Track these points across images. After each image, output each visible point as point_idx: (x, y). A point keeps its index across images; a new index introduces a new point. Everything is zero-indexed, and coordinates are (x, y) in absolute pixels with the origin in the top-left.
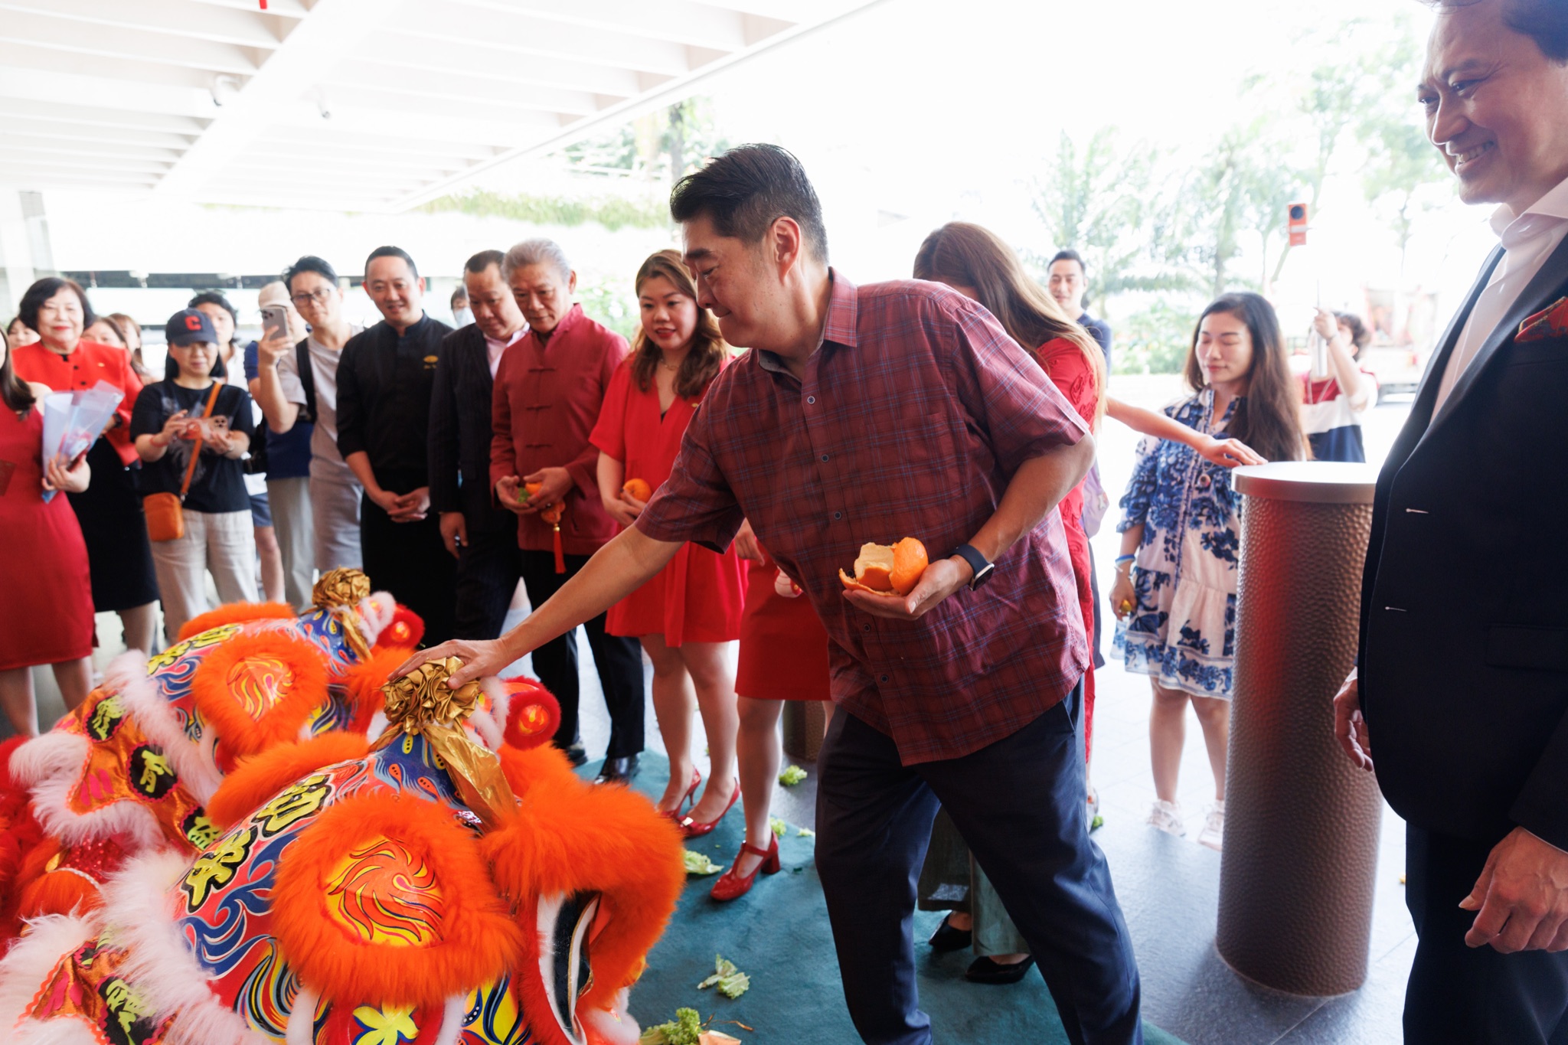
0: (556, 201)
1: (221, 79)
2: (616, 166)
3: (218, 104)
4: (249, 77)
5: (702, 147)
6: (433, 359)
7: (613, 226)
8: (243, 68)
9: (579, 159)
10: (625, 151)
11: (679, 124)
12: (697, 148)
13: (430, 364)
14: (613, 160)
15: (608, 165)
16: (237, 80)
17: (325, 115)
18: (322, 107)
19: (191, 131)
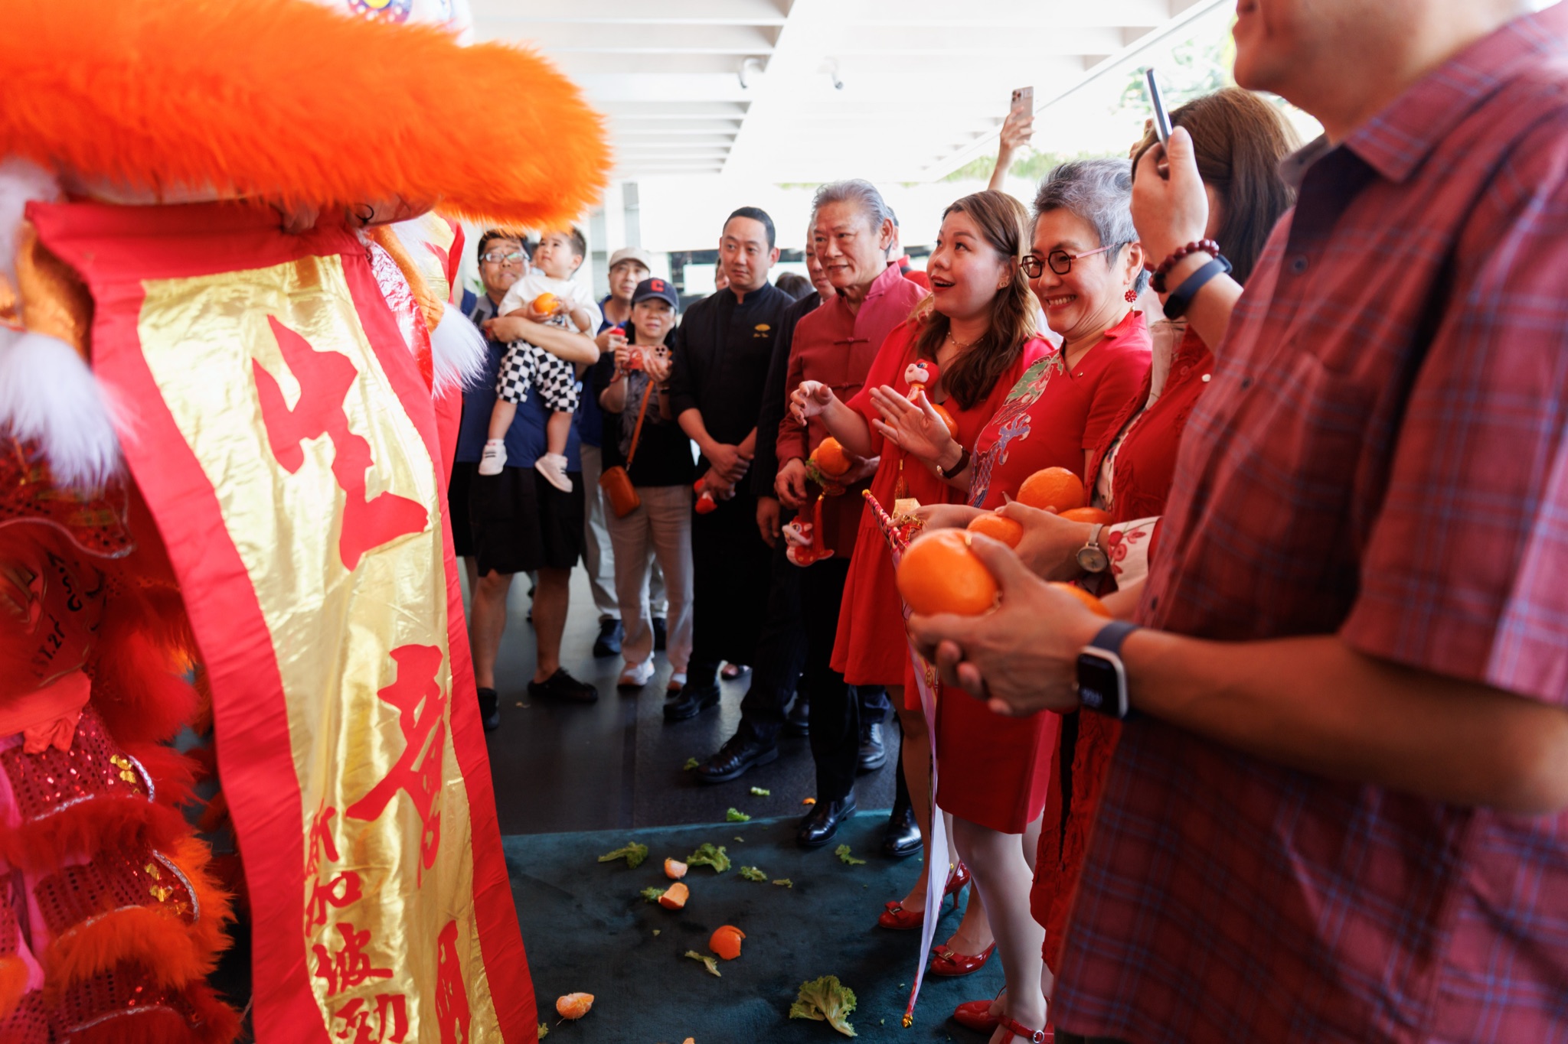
1: (748, 62)
3: (744, 87)
4: (769, 56)
6: (764, 327)
8: (762, 49)
13: (760, 332)
16: (761, 61)
17: (838, 86)
18: (834, 78)
19: (736, 115)
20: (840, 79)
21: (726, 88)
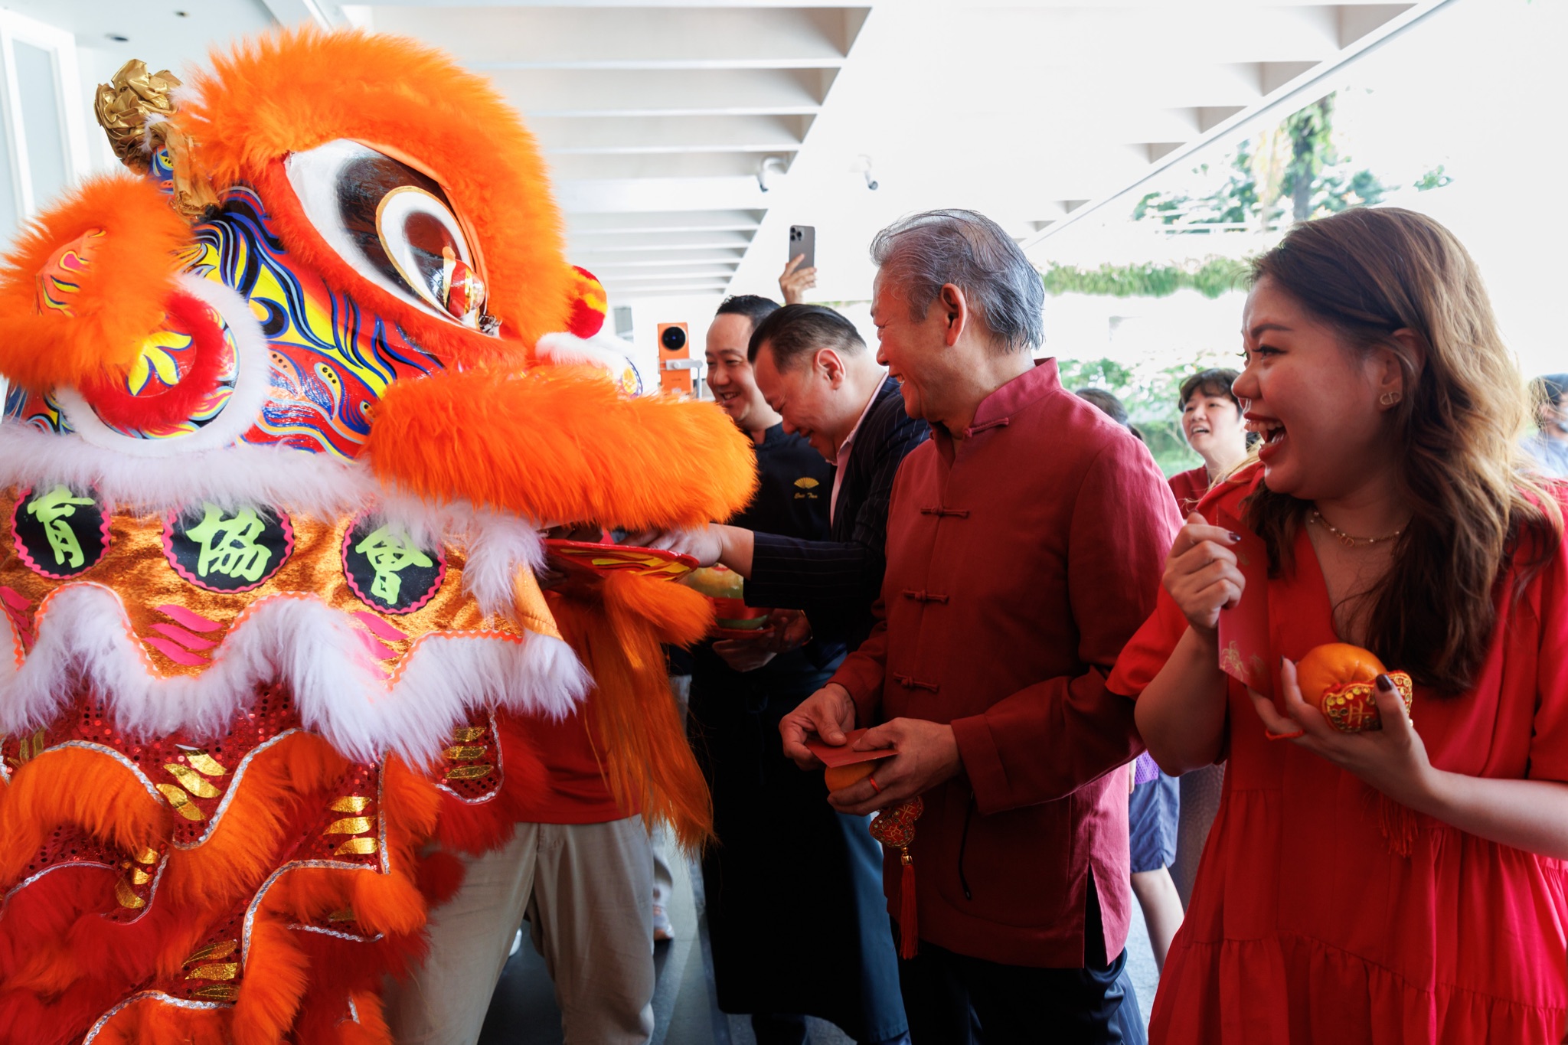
0: (1144, 268)
1: (769, 162)
2: (1221, 221)
3: (764, 190)
4: (795, 153)
5: (1335, 185)
6: (810, 483)
7: (1212, 291)
8: (785, 144)
9: (1178, 217)
10: (1235, 202)
11: (1307, 156)
12: (1328, 186)
13: (804, 490)
14: (1217, 215)
15: (1210, 221)
16: (783, 160)
17: (873, 186)
18: (867, 178)
19: (748, 225)
20: (872, 179)
21: (742, 192)
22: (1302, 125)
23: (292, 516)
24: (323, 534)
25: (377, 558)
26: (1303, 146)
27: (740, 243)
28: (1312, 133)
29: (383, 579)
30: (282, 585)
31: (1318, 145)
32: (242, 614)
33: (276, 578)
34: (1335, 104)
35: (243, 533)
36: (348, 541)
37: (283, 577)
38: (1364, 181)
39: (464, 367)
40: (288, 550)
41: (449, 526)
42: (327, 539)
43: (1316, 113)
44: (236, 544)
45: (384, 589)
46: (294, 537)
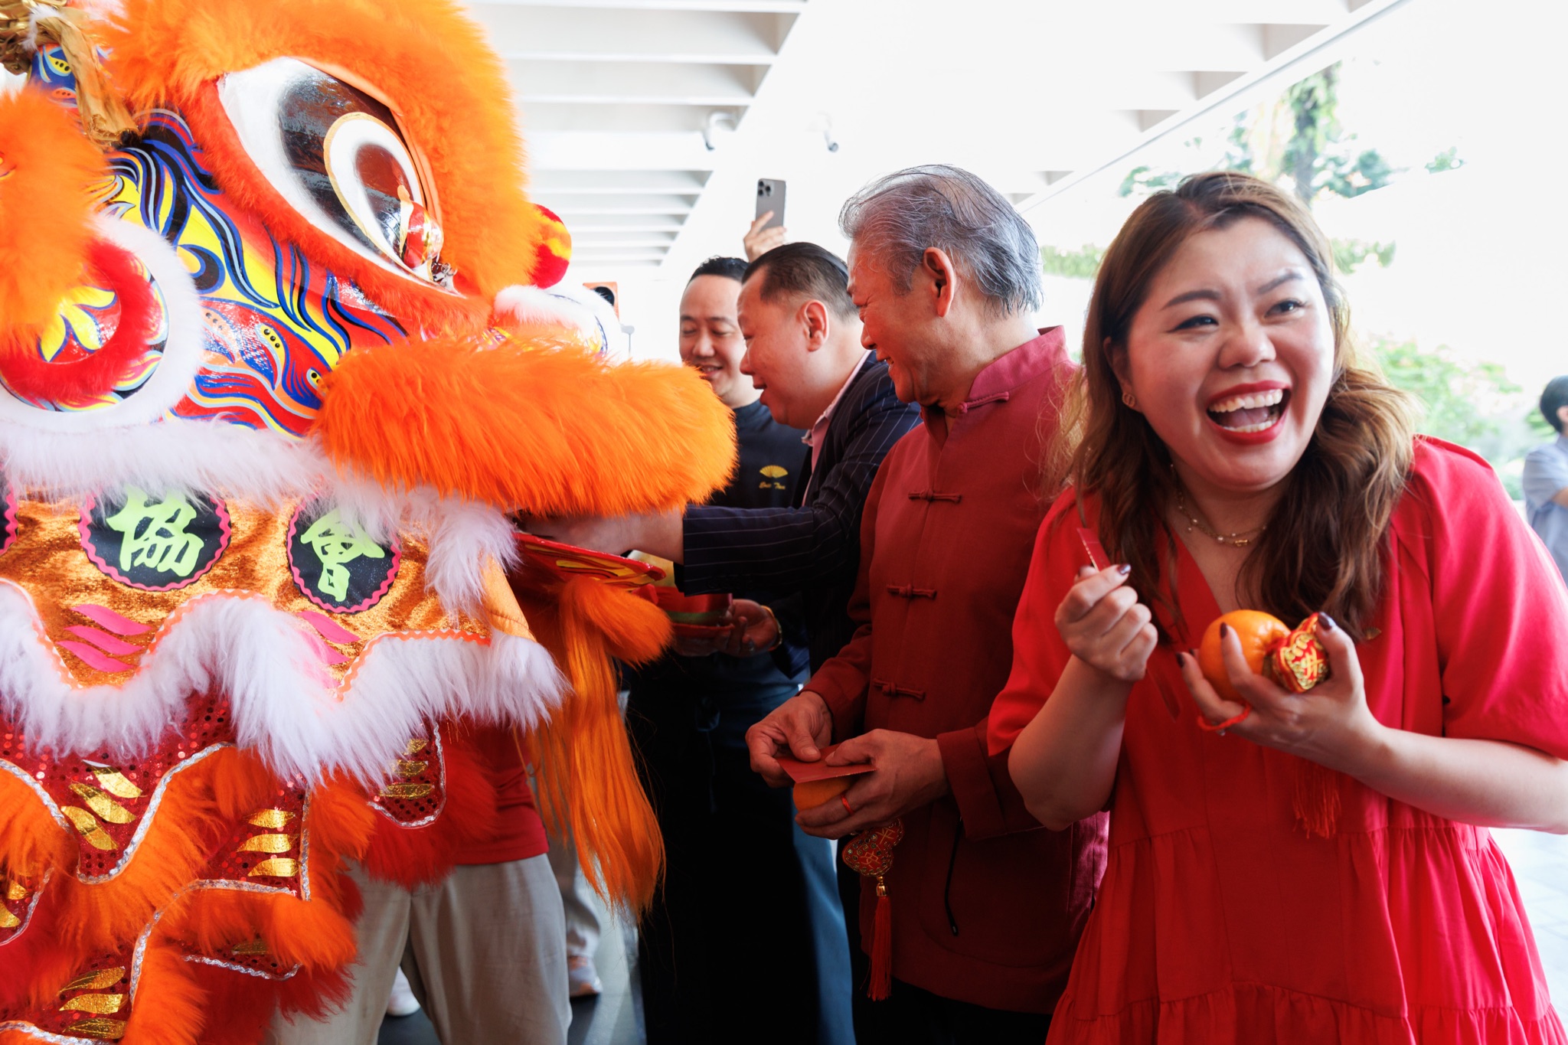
1: (716, 117)
3: (710, 148)
4: (745, 108)
5: (1339, 166)
6: (778, 472)
8: (737, 98)
11: (1309, 131)
12: (1332, 166)
13: (771, 479)
16: (733, 115)
17: (833, 147)
18: (827, 138)
19: (690, 189)
20: (833, 140)
21: (686, 151)
22: (1305, 96)
23: (227, 501)
24: (265, 522)
25: (323, 548)
26: (1306, 120)
27: (680, 209)
28: (1315, 106)
29: (330, 572)
30: (218, 582)
31: (1322, 118)
32: (173, 615)
33: (211, 573)
34: (1339, 74)
35: (171, 520)
36: (293, 531)
37: (218, 571)
38: (1370, 162)
39: (427, 333)
40: (223, 540)
41: (406, 513)
42: (270, 528)
43: (1319, 84)
44: (163, 533)
45: (331, 585)
46: (230, 525)
